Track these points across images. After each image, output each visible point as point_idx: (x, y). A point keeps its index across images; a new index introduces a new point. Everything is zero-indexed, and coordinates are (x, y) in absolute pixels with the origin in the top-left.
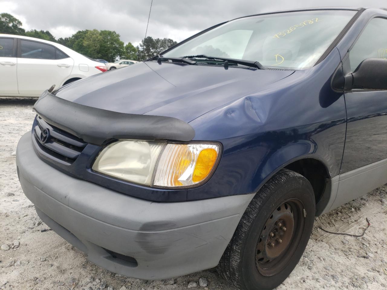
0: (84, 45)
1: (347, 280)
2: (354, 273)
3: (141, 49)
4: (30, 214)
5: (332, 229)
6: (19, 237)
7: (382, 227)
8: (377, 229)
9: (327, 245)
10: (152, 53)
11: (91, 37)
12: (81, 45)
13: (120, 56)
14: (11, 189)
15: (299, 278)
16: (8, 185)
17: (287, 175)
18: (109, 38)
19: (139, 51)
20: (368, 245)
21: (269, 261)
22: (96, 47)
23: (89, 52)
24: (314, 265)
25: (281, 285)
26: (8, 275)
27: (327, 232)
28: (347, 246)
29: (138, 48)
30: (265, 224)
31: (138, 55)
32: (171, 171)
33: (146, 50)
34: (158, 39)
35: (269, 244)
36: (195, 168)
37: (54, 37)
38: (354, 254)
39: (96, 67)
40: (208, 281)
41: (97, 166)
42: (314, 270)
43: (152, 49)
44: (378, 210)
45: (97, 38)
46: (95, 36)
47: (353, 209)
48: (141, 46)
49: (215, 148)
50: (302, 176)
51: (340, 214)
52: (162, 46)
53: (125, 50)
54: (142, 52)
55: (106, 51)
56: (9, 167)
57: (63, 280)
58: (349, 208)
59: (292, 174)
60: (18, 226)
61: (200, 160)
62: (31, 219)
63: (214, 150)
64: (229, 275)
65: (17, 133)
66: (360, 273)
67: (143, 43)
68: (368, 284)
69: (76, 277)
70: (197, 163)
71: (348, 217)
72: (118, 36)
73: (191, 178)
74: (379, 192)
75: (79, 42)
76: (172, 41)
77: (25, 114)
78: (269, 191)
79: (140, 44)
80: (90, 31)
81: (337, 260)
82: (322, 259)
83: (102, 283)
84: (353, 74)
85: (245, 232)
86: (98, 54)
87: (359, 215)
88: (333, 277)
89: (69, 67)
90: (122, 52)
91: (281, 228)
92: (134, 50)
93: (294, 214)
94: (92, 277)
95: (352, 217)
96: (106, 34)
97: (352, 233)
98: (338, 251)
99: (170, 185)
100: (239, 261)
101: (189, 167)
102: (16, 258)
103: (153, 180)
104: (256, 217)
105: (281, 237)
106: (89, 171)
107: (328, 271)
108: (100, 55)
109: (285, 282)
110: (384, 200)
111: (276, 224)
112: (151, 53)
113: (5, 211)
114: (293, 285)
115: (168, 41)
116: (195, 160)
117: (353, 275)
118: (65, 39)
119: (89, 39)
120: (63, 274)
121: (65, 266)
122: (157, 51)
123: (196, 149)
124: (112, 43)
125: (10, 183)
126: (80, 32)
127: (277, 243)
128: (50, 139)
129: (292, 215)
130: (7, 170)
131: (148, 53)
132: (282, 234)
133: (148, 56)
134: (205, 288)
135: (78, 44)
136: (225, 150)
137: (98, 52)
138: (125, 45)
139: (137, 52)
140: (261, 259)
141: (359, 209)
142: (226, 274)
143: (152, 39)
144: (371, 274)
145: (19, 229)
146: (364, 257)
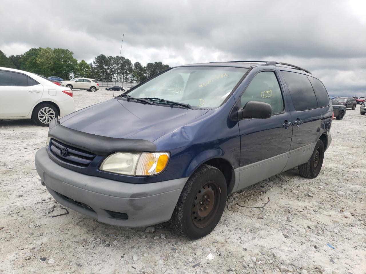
0: (38, 62)
1: (248, 230)
2: (253, 227)
3: (94, 66)
4: (40, 207)
5: (246, 205)
6: (39, 221)
7: (277, 202)
8: (274, 203)
9: (241, 214)
10: (106, 70)
11: (44, 55)
12: (34, 62)
13: (74, 72)
14: (19, 193)
15: (220, 231)
16: (15, 190)
17: (207, 167)
18: (63, 55)
19: (92, 68)
20: (265, 212)
21: (200, 219)
22: (50, 64)
23: (43, 69)
24: (230, 224)
25: (209, 235)
26: (40, 240)
27: (241, 206)
28: (253, 214)
29: (91, 65)
30: (196, 195)
31: (92, 72)
32: (144, 168)
33: (99, 67)
34: (111, 57)
35: (200, 209)
36: (157, 165)
37: (5, 54)
38: (255, 217)
39: (63, 91)
40: (166, 235)
41: (102, 167)
42: (230, 226)
43: (105, 66)
44: (278, 192)
45: (50, 56)
46: (47, 54)
47: (262, 193)
48: (94, 63)
49: (167, 154)
50: (216, 168)
51: (252, 196)
52: (115, 63)
53: (78, 67)
54: (95, 68)
55: (60, 68)
56: (10, 178)
57: (77, 240)
58: (259, 192)
59: (210, 167)
60: (35, 215)
61: (160, 160)
62: (42, 210)
63: (166, 155)
64: (177, 226)
65: (4, 151)
66: (256, 226)
67: (96, 60)
68: (260, 231)
69: (85, 238)
70: (158, 162)
71: (257, 197)
72: (72, 53)
73: (155, 170)
74: (281, 181)
75: (33, 60)
76: (124, 58)
77: (3, 134)
78: (197, 177)
79: (93, 61)
80: (43, 49)
81: (245, 221)
82: (236, 221)
83: (101, 240)
84: (242, 110)
85: (184, 200)
86: (52, 71)
87: (264, 196)
88: (240, 229)
89: (40, 92)
90: (76, 69)
91: (207, 200)
92: (87, 67)
93: (214, 191)
94: (94, 238)
95: (259, 197)
96: (59, 52)
97: (257, 206)
98: (246, 216)
99: (144, 175)
100: (182, 216)
101: (154, 164)
102: (42, 232)
103: (135, 172)
104: (190, 191)
105: (207, 205)
106: (98, 170)
107: (238, 227)
108: (54, 72)
109: (211, 233)
110: (283, 186)
111: (203, 197)
112: (104, 70)
113: (22, 207)
114: (216, 234)
115: (121, 59)
116: (157, 161)
117: (252, 227)
118: (17, 56)
119: (42, 57)
120: (76, 237)
121: (76, 234)
122: (110, 67)
123: (157, 155)
124: (65, 61)
125: (16, 189)
126: (33, 50)
127: (205, 208)
128: (69, 154)
129: (213, 191)
130: (10, 180)
131: (101, 69)
132: (208, 203)
133: (101, 72)
134: (164, 239)
135: (31, 62)
136: (172, 155)
137: (52, 70)
138: (78, 62)
139: (91, 69)
140: (196, 218)
141: (265, 193)
142: (176, 226)
143: (105, 57)
144: (263, 227)
145: (37, 217)
146: (261, 218)
